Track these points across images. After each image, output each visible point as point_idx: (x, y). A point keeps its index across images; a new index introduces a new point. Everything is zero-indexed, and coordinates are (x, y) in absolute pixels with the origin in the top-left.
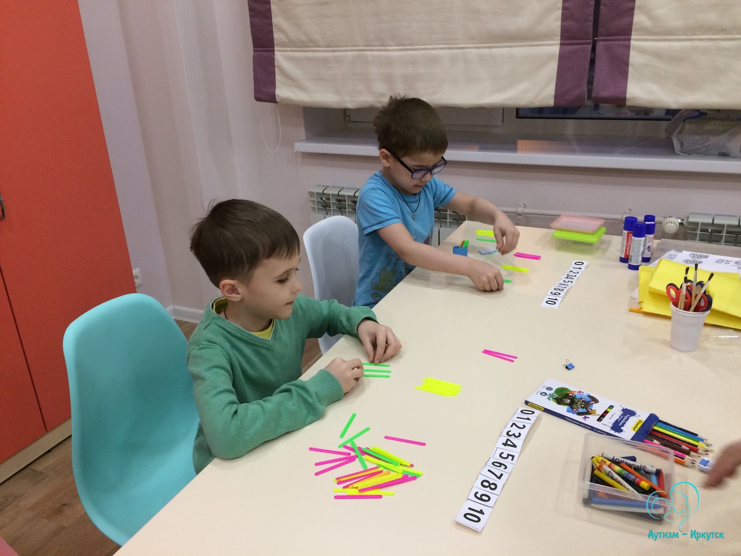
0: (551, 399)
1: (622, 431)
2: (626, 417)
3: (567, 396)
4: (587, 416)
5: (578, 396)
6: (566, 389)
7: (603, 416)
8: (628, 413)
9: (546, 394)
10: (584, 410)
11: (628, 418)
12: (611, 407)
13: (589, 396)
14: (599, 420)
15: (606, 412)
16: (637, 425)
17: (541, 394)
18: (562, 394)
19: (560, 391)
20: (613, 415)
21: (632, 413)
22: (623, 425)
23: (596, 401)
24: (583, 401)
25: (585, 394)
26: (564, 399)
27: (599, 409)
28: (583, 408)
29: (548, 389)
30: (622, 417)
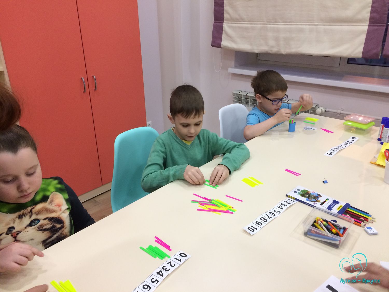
0: (299, 194)
4: (316, 203)
5: (312, 194)
8: (335, 202)
9: (297, 192)
10: (315, 200)
11: (335, 205)
12: (328, 199)
13: (317, 194)
14: (322, 204)
15: (325, 201)
16: (340, 207)
17: (294, 192)
18: (304, 193)
19: (302, 191)
20: (328, 203)
21: (338, 202)
22: (332, 207)
23: (321, 196)
24: (314, 196)
25: (316, 193)
26: (305, 195)
27: (321, 200)
29: (298, 190)
30: (333, 204)
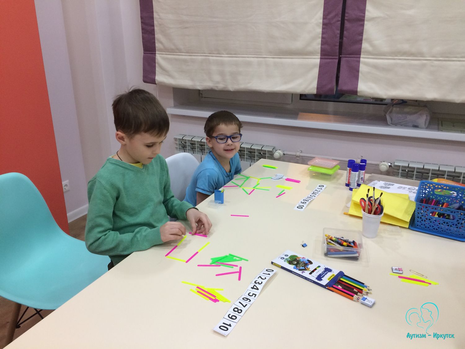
0: (286, 261)
1: (322, 280)
2: (326, 273)
3: (295, 260)
4: (304, 271)
5: (302, 260)
6: (296, 256)
7: (313, 271)
8: (327, 270)
9: (284, 258)
10: (303, 268)
12: (318, 266)
13: (308, 260)
14: (311, 273)
15: (315, 269)
16: (331, 277)
17: (281, 258)
18: (293, 259)
19: (292, 257)
20: (319, 271)
21: (330, 270)
22: (323, 277)
23: (311, 263)
24: (304, 263)
25: (306, 259)
26: (294, 261)
27: (311, 267)
28: (302, 266)
29: (285, 255)
30: (323, 272)
